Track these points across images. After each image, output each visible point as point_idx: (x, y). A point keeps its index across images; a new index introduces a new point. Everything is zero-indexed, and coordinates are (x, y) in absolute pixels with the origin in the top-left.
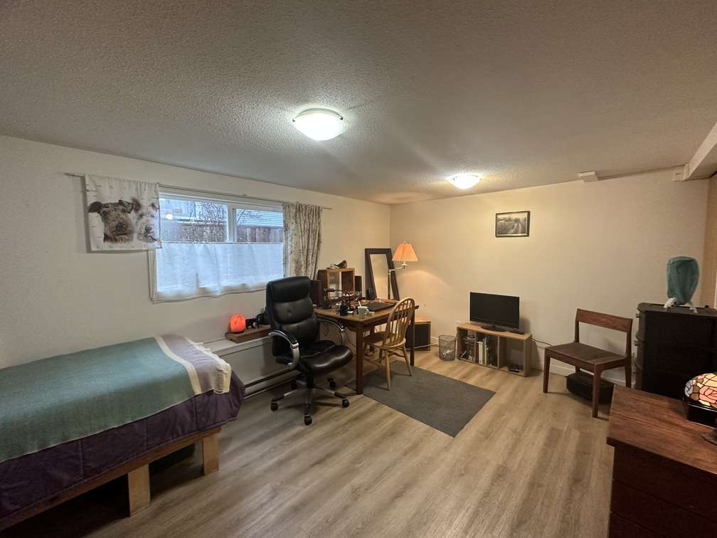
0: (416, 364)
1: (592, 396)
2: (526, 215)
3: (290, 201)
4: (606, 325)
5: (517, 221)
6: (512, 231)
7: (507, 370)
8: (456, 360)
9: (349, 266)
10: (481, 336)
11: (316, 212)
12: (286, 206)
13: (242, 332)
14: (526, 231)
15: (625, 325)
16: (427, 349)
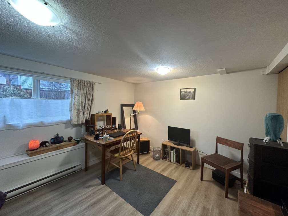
0: (140, 163)
1: (225, 183)
2: (194, 90)
3: (74, 78)
4: (230, 146)
5: (190, 92)
6: (188, 97)
7: (184, 166)
8: (161, 159)
9: (110, 112)
10: (172, 148)
11: (92, 85)
12: (72, 80)
13: (37, 149)
14: (194, 98)
15: (240, 146)
16: (148, 153)
